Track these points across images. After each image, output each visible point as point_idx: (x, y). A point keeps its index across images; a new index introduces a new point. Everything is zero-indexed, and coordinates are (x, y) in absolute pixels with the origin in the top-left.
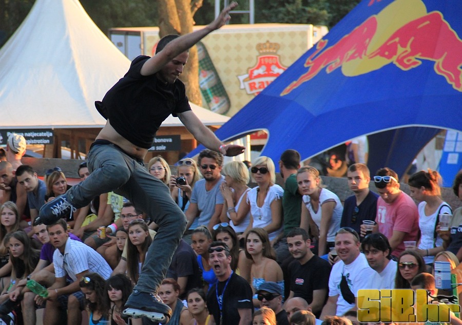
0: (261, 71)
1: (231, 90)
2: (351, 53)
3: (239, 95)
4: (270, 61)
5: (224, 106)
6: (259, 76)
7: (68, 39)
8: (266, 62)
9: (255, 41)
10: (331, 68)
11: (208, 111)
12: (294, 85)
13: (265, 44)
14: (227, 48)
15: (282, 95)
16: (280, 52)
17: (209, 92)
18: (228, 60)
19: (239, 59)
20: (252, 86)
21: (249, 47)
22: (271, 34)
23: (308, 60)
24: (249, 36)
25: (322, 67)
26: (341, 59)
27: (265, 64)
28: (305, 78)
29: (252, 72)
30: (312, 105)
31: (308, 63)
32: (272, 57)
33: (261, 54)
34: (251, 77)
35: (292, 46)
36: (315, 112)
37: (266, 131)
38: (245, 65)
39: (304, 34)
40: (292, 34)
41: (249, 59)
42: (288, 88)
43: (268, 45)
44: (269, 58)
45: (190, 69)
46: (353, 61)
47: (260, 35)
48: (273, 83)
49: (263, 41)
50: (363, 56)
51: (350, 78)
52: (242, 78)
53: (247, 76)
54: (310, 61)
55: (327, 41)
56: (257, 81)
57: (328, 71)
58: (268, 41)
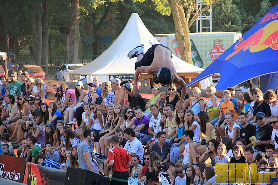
0: (215, 51)
1: (203, 58)
2: (253, 43)
3: (206, 60)
4: (219, 47)
5: (201, 65)
6: (214, 53)
7: (140, 38)
8: (217, 47)
9: (213, 39)
10: (245, 49)
11: (194, 66)
12: (230, 56)
13: (216, 40)
14: (202, 42)
15: (225, 60)
16: (222, 43)
17: (194, 59)
18: (202, 46)
19: (206, 46)
20: (212, 57)
21: (210, 41)
22: (219, 36)
23: (236, 46)
24: (210, 37)
25: (241, 49)
26: (249, 46)
27: (216, 48)
28: (234, 53)
29: (211, 51)
30: (238, 64)
31: (236, 47)
32: (220, 45)
33: (215, 44)
34: (211, 53)
35: (228, 41)
36: (239, 68)
38: (209, 49)
39: (232, 36)
40: (227, 36)
41: (210, 46)
42: (228, 57)
43: (218, 40)
44: (218, 45)
45: (188, 50)
46: (254, 46)
47: (215, 36)
49: (216, 39)
50: (258, 44)
51: (253, 53)
52: (207, 54)
53: (210, 52)
54: (237, 46)
55: (243, 38)
56: (213, 55)
57: (244, 50)
58: (218, 39)
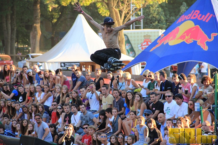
0: (145, 44)
1: (135, 49)
2: (171, 38)
3: (138, 51)
4: (148, 41)
5: (134, 55)
6: (144, 45)
7: (84, 34)
8: (146, 41)
9: (143, 35)
10: (165, 43)
11: (129, 56)
12: (154, 48)
13: (146, 35)
14: (134, 37)
15: (150, 51)
16: (151, 38)
17: (129, 50)
18: (135, 40)
19: (138, 40)
20: (142, 48)
21: (141, 36)
22: (148, 32)
23: (158, 40)
24: (141, 33)
25: (163, 42)
26: (168, 40)
27: (146, 42)
28: (157, 46)
29: (142, 44)
30: (159, 54)
31: (158, 41)
32: (148, 40)
33: (145, 38)
34: (142, 46)
35: (155, 36)
36: (160, 57)
37: (145, 62)
38: (140, 42)
39: (158, 32)
40: (155, 32)
41: (141, 40)
42: (152, 49)
43: (147, 36)
44: (147, 40)
45: (122, 43)
46: (172, 41)
47: (144, 33)
48: (147, 47)
49: (145, 34)
50: (175, 39)
51: (171, 46)
52: (139, 46)
53: (140, 45)
54: (159, 41)
55: (164, 34)
56: (144, 47)
57: (164, 44)
58: (147, 35)
